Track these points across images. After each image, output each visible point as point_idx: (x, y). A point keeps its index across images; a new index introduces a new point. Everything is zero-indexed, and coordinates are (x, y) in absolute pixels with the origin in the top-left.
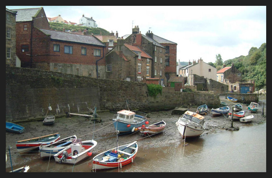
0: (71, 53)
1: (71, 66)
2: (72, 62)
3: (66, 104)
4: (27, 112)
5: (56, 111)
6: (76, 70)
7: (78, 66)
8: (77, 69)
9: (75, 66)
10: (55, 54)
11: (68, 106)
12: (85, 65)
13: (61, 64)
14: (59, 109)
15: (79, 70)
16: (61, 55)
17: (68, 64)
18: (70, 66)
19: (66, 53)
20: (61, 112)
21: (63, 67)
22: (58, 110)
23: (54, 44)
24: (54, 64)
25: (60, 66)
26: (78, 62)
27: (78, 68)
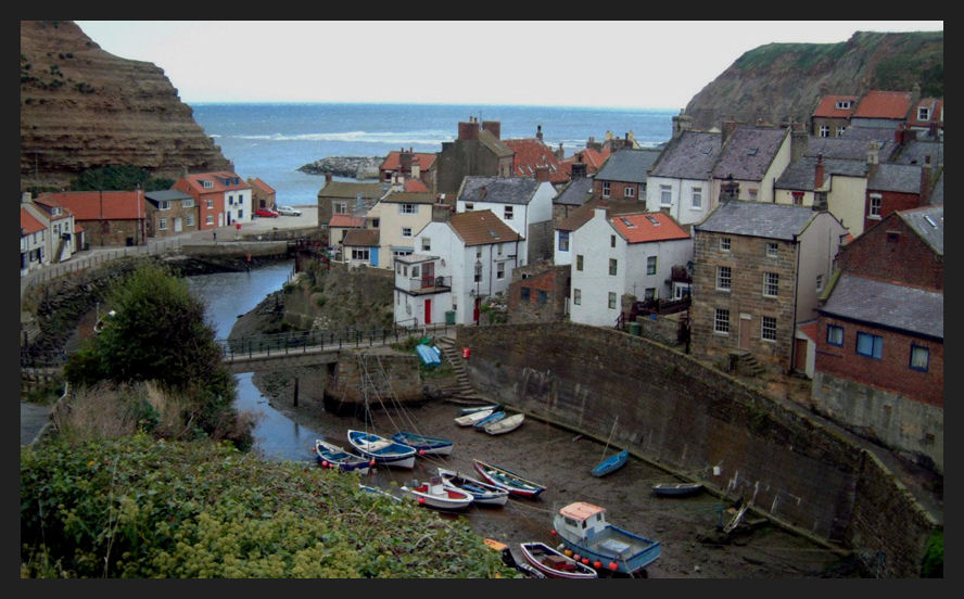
0: (878, 355)
1: (870, 394)
2: (876, 383)
3: (753, 480)
4: (683, 457)
5: (728, 482)
6: (882, 410)
7: (890, 398)
8: (886, 406)
9: (881, 398)
10: (829, 352)
11: (756, 485)
12: (918, 403)
13: (842, 381)
14: (735, 482)
15: (893, 413)
16: (844, 355)
17: (862, 386)
18: (864, 391)
19: (862, 354)
20: (737, 490)
21: (844, 388)
22: (733, 482)
23: (829, 326)
24: (822, 375)
25: (837, 386)
26: (894, 388)
27: (890, 405)
